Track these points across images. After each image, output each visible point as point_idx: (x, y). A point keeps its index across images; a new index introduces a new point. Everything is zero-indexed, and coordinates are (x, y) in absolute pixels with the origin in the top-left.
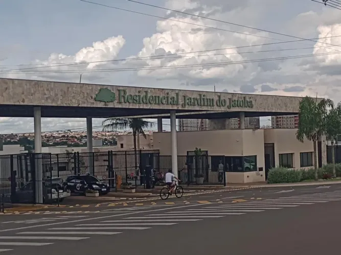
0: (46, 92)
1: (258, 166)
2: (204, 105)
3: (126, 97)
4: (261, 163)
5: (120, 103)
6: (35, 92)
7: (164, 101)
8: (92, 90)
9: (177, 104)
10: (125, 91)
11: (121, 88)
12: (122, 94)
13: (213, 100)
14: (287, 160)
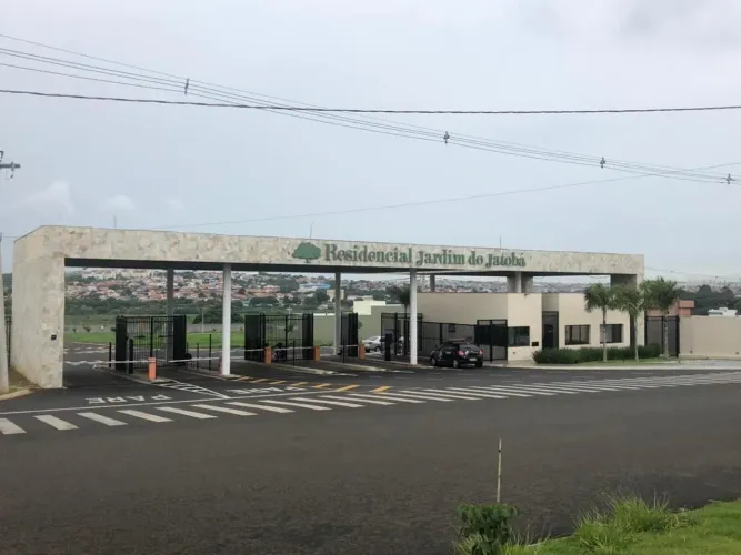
0: (228, 247)
1: (532, 340)
2: (450, 262)
3: (336, 252)
4: (536, 334)
5: (328, 259)
6: (212, 247)
7: (390, 258)
8: (289, 245)
9: (410, 261)
10: (335, 247)
11: (330, 243)
12: (331, 249)
13: (463, 256)
14: (578, 334)
